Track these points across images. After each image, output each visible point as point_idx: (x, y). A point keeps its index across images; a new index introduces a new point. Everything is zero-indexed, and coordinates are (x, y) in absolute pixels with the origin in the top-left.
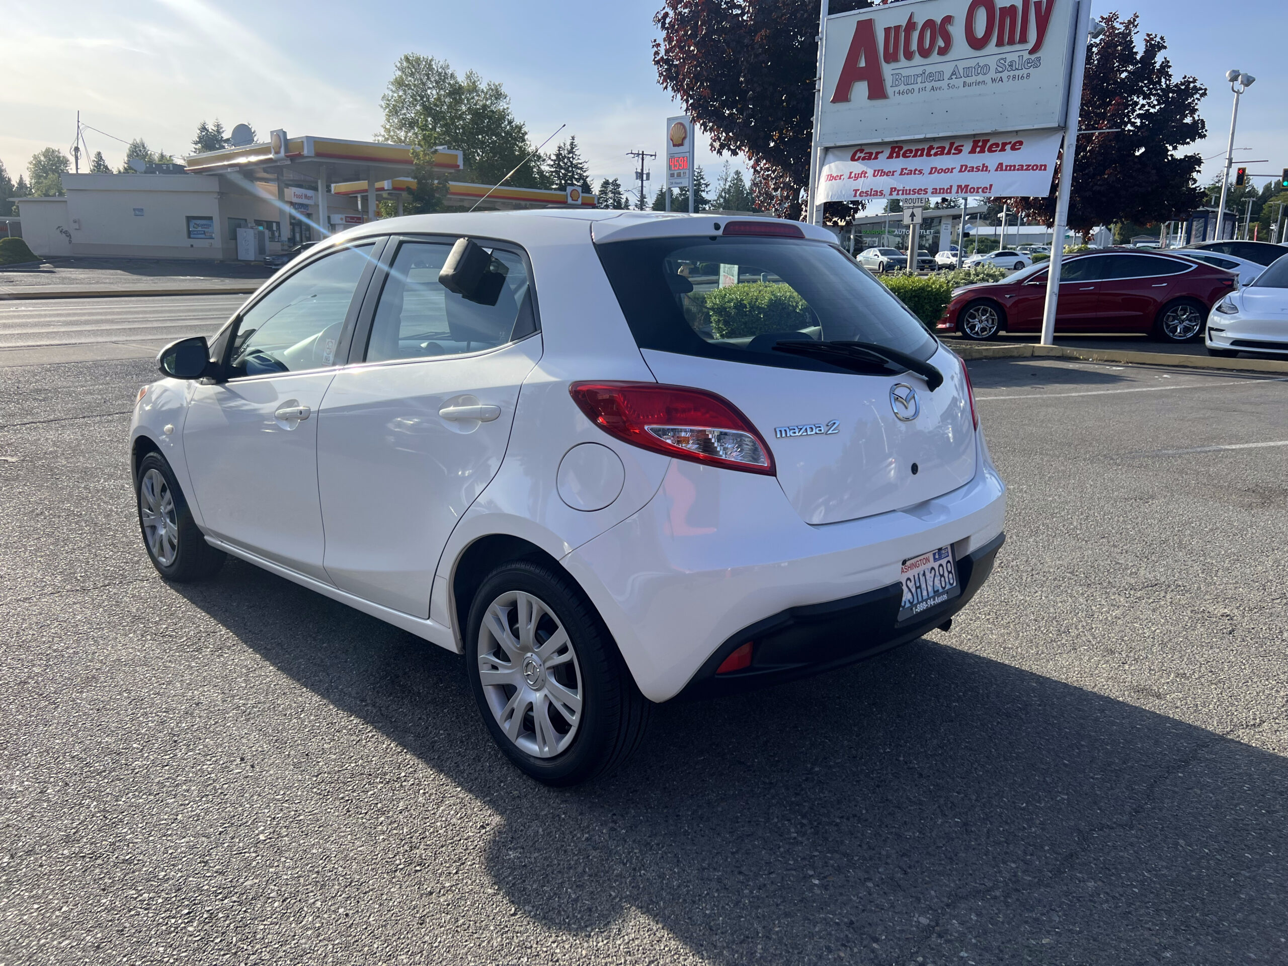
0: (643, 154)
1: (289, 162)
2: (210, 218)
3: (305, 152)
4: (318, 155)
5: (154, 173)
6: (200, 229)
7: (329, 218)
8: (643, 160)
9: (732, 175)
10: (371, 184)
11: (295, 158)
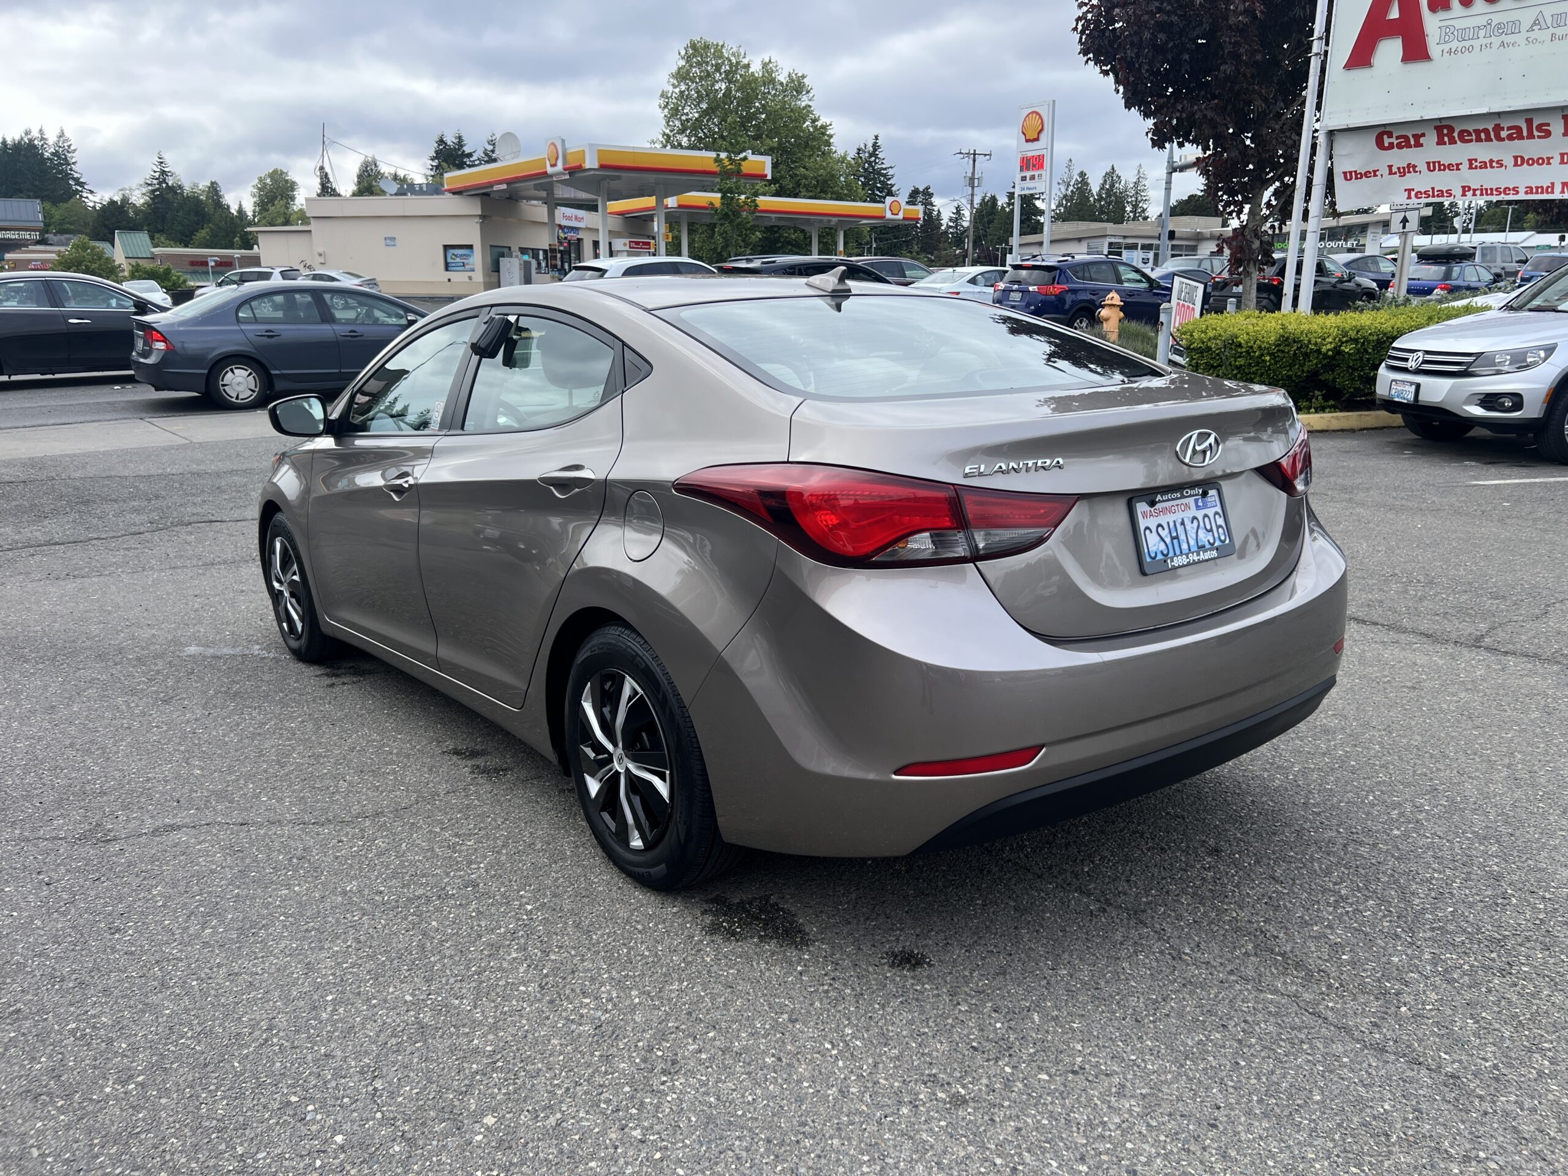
0: (975, 154)
1: (567, 177)
2: (470, 247)
3: (587, 165)
4: (603, 167)
5: (405, 194)
6: (458, 260)
7: (610, 244)
8: (974, 161)
9: (1076, 177)
10: (660, 201)
11: (575, 171)
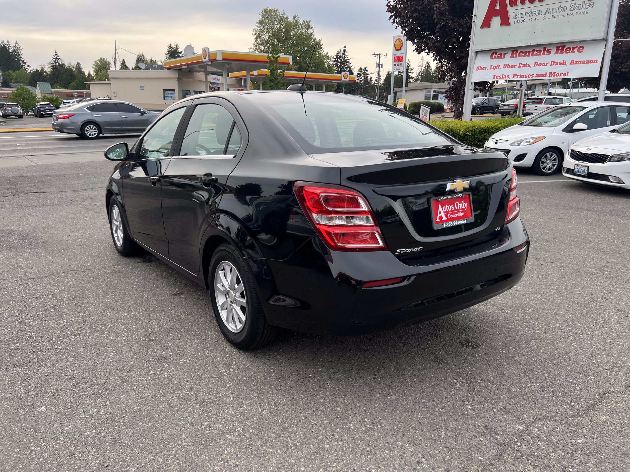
1: (210, 63)
2: (174, 90)
3: (218, 59)
4: (224, 59)
5: (149, 69)
6: (169, 95)
7: (228, 89)
8: (380, 57)
10: (248, 73)
11: (213, 61)
